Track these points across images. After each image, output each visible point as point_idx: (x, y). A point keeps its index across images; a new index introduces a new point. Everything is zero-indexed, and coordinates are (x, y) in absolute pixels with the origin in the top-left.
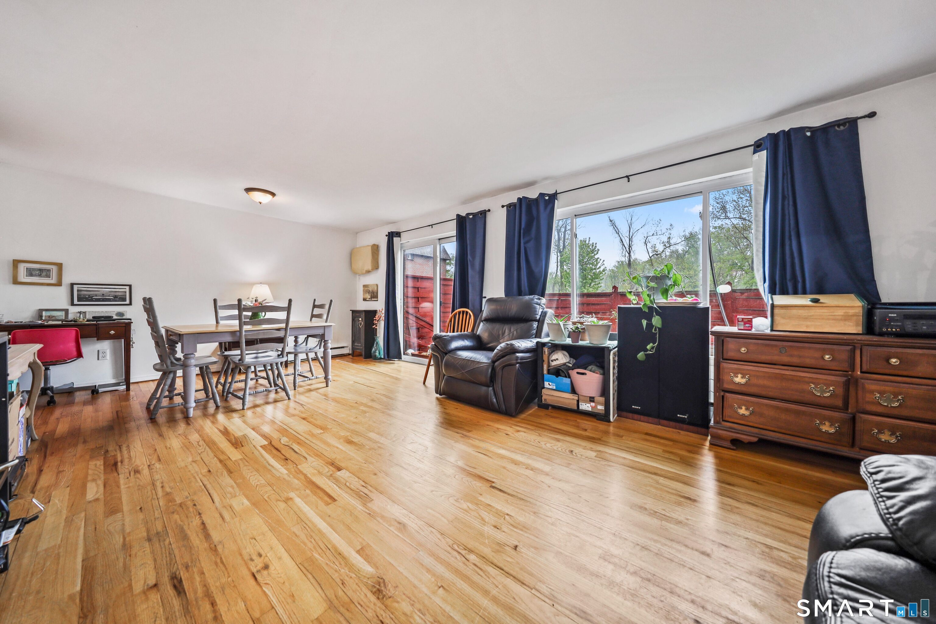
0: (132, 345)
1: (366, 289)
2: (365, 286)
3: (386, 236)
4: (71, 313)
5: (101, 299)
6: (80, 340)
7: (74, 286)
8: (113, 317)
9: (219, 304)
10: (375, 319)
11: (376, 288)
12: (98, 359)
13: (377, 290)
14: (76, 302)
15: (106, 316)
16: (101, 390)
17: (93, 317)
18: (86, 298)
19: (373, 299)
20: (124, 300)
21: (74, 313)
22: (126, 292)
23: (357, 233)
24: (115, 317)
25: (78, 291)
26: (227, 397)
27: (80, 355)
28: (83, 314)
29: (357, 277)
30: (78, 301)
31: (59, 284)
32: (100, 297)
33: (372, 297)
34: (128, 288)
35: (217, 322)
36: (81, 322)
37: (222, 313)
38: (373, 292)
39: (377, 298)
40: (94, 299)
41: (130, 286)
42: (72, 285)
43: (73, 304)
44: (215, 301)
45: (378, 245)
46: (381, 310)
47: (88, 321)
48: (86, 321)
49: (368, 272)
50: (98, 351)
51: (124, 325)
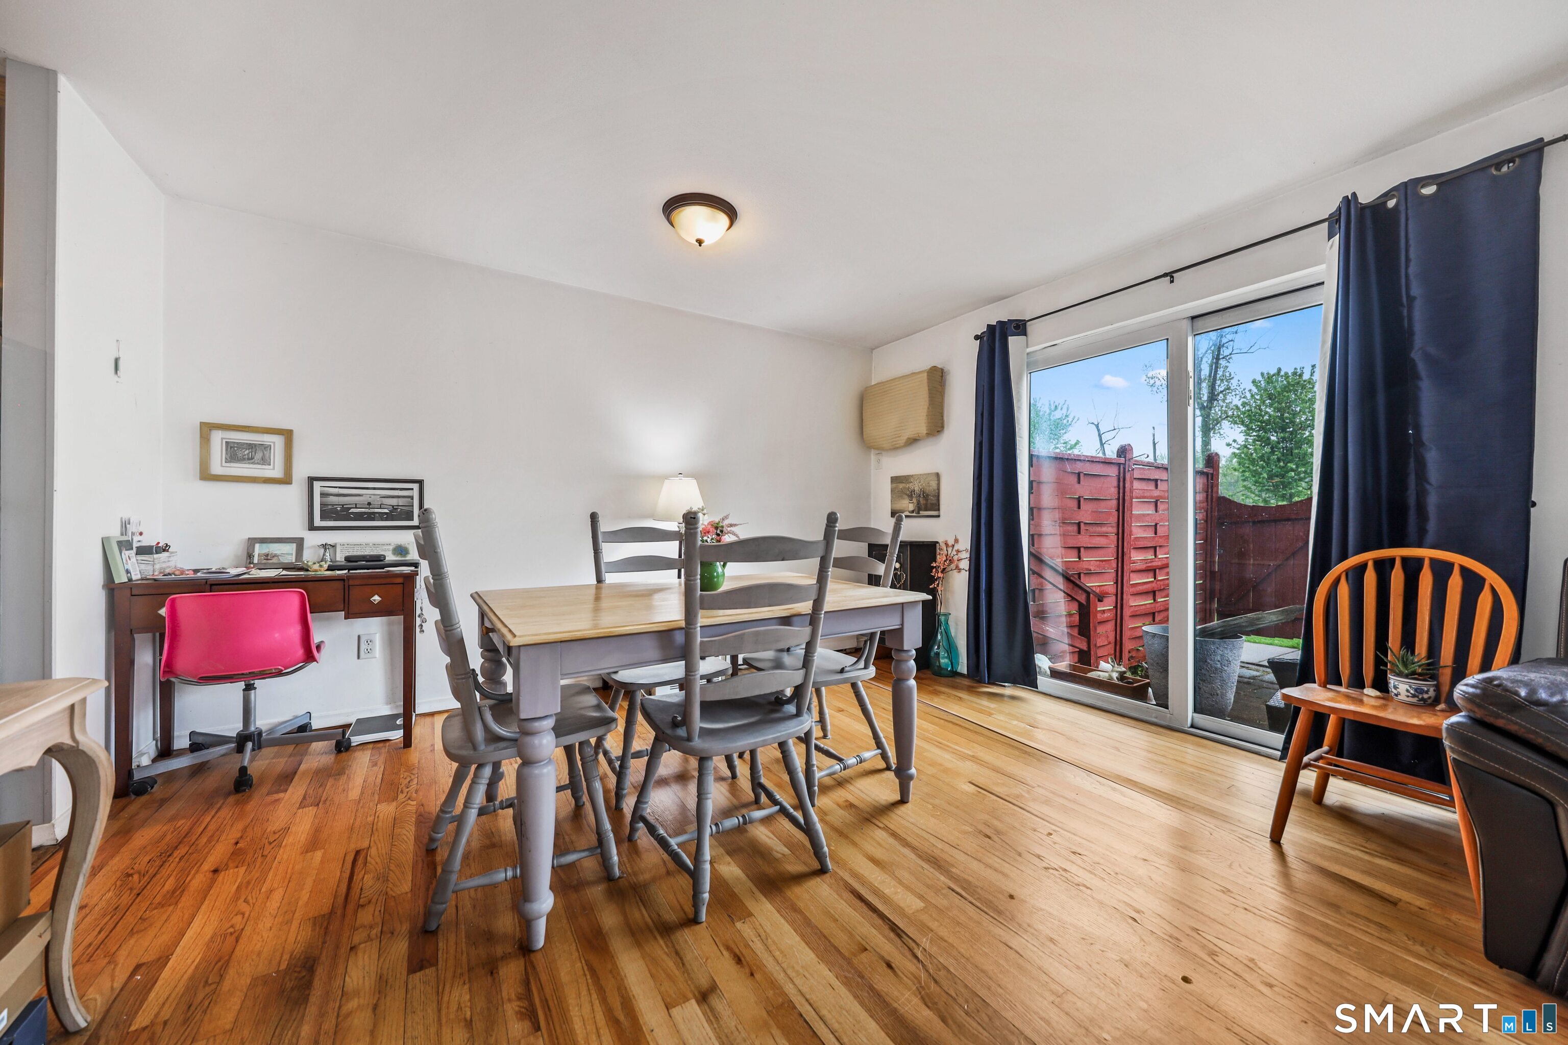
0: (421, 626)
1: (901, 486)
2: (895, 480)
3: (977, 337)
4: (309, 548)
5: (365, 513)
6: (309, 615)
7: (315, 482)
8: (385, 557)
9: (605, 526)
10: (934, 564)
11: (934, 484)
12: (359, 657)
13: (939, 489)
14: (318, 522)
15: (371, 556)
16: (356, 740)
17: (348, 559)
18: (336, 512)
19: (923, 513)
20: (410, 517)
21: (314, 547)
22: (412, 498)
23: (873, 349)
24: (390, 557)
25: (323, 495)
26: (633, 830)
27: (309, 655)
28: (332, 549)
29: (873, 457)
30: (323, 517)
31: (286, 480)
32: (363, 510)
33: (919, 508)
34: (416, 486)
35: (599, 580)
36: (316, 571)
37: (614, 552)
38: (925, 495)
39: (939, 510)
40: (352, 513)
41: (420, 482)
42: (311, 480)
43: (312, 527)
44: (594, 517)
45: (942, 370)
46: (951, 542)
47: (330, 568)
48: (327, 570)
49: (913, 441)
50: (359, 637)
51: (400, 580)
